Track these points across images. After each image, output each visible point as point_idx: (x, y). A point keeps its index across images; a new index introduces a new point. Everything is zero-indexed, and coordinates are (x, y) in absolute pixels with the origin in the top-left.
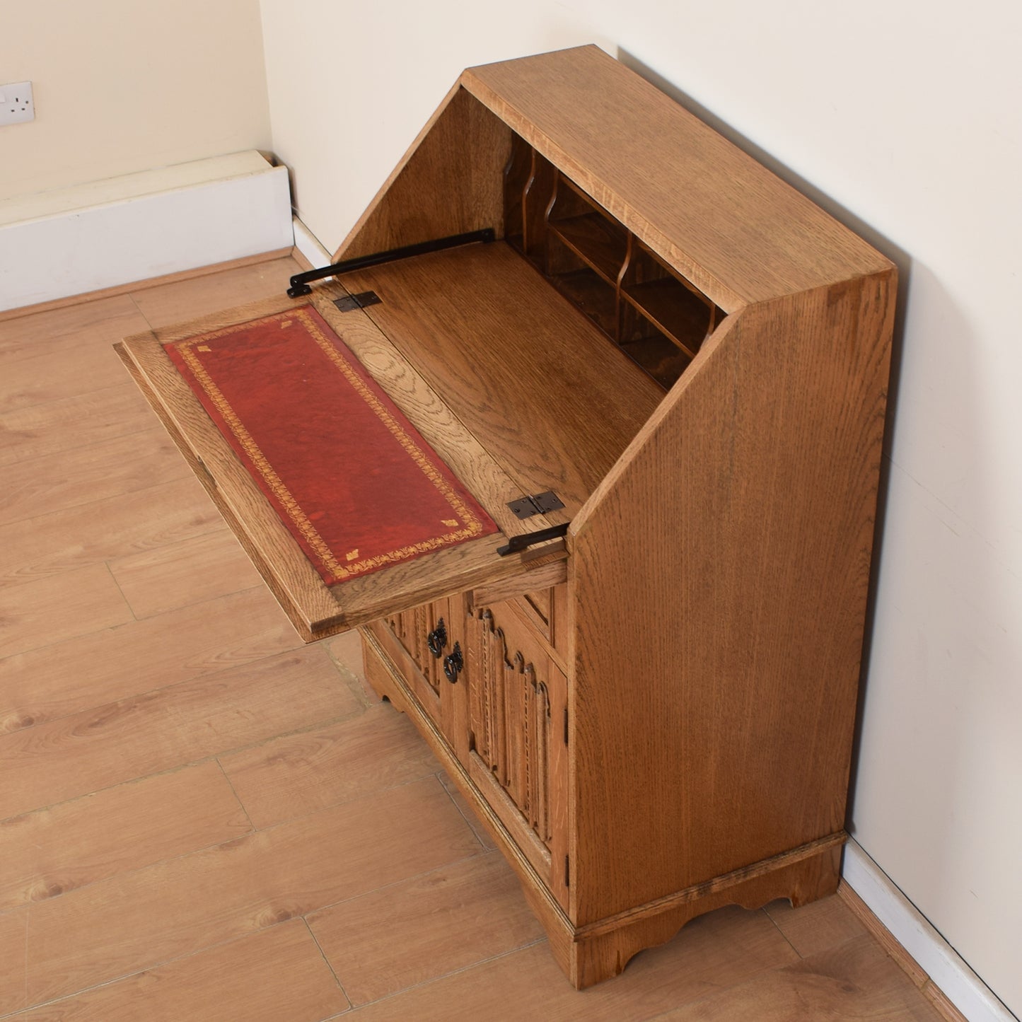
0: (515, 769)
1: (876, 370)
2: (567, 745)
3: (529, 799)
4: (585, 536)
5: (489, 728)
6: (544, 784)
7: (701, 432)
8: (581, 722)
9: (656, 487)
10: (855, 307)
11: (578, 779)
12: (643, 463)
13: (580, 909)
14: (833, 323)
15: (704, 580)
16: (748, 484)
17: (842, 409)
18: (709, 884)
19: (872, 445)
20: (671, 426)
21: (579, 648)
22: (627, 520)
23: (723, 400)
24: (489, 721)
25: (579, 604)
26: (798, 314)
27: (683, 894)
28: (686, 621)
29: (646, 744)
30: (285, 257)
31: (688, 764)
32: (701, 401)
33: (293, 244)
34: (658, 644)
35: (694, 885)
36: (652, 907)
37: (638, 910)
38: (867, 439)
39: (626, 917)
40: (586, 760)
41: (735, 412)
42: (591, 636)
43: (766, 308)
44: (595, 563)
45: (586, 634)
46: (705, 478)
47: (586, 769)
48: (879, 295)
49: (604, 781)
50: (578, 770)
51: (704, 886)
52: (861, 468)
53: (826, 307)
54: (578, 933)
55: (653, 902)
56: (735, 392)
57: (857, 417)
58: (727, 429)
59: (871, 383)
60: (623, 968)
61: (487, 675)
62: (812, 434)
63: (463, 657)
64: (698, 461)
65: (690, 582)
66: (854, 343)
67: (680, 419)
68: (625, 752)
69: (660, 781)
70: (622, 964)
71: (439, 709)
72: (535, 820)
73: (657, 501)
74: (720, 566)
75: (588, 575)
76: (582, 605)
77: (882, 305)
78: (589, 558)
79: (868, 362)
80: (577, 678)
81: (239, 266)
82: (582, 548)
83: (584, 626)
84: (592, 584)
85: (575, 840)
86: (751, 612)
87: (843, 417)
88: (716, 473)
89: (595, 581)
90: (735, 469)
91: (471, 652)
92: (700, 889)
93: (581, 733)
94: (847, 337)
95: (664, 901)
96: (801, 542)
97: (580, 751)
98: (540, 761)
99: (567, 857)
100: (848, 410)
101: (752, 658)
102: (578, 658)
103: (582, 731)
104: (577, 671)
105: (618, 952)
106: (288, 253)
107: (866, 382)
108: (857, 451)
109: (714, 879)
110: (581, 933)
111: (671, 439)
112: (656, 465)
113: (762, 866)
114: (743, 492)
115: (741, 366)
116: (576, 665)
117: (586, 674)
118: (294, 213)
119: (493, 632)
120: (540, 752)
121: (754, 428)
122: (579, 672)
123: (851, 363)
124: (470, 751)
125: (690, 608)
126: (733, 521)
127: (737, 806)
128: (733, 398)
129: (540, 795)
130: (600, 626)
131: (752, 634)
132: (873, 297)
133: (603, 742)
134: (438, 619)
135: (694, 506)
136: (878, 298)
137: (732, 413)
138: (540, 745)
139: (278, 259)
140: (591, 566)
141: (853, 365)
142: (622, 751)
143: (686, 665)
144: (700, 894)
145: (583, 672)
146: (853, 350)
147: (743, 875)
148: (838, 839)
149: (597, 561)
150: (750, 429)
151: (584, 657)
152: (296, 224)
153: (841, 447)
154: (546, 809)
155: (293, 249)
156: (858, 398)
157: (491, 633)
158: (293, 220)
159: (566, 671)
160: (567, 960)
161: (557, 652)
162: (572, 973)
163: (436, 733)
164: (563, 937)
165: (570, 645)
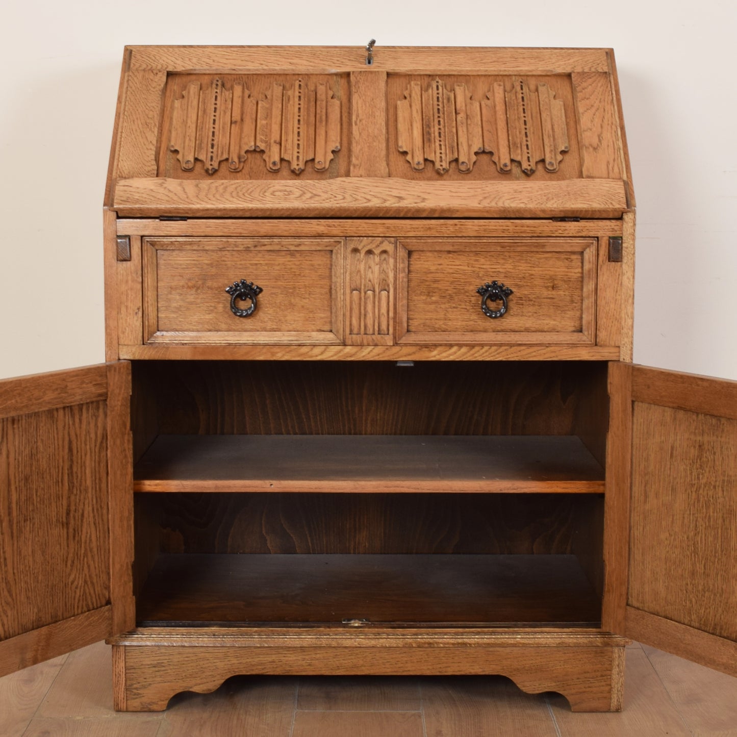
159: (618, 354)
160: (607, 688)
161: (601, 346)
162: (615, 696)
163: (325, 637)
164: (600, 666)
165: (625, 322)
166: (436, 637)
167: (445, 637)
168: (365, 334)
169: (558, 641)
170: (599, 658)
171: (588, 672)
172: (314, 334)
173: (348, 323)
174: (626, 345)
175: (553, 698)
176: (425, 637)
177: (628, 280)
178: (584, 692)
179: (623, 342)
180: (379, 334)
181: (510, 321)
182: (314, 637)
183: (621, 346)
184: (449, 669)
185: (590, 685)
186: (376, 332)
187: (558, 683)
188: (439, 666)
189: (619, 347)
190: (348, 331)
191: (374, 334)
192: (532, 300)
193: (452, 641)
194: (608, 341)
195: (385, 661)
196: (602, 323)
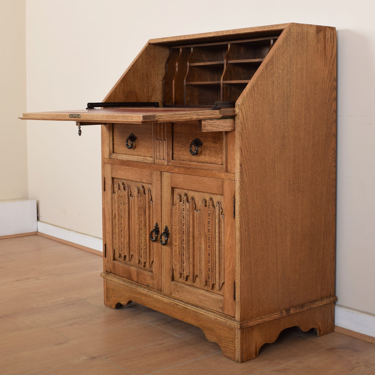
0: (200, 266)
1: (332, 68)
2: (234, 217)
3: (209, 272)
4: (243, 104)
5: (185, 256)
6: (219, 256)
7: (280, 71)
8: (242, 201)
9: (266, 91)
10: (325, 38)
11: (241, 233)
12: (262, 78)
13: (241, 310)
14: (318, 42)
15: (283, 142)
16: (296, 102)
17: (323, 80)
18: (289, 310)
19: (333, 100)
20: (271, 64)
21: (241, 160)
22: (257, 102)
23: (287, 60)
24: (185, 252)
25: (241, 138)
26: (308, 33)
27: (280, 313)
28: (278, 161)
29: (265, 221)
30: (34, 235)
31: (280, 238)
32: (280, 57)
33: (37, 231)
34: (268, 169)
35: (283, 310)
36: (269, 316)
37: (264, 317)
38: (331, 97)
39: (259, 319)
40: (243, 222)
41: (291, 67)
42: (245, 156)
43: (298, 26)
44: (246, 119)
45: (243, 153)
46: (282, 93)
47: (244, 228)
48: (331, 36)
49: (250, 237)
50: (241, 228)
51: (288, 310)
52: (331, 110)
53: (316, 34)
54: (241, 324)
55: (269, 314)
56: (290, 58)
57: (328, 86)
58: (288, 74)
59: (331, 73)
60: (258, 353)
61: (184, 227)
62: (315, 88)
63: (170, 232)
64: (279, 84)
65: (278, 142)
66: (325, 52)
67: (274, 62)
68: (258, 223)
69: (270, 244)
70: (258, 351)
71: (152, 278)
72: (213, 283)
73: (267, 97)
74: (288, 138)
75: (244, 124)
76: (242, 138)
77: (332, 41)
78: (244, 115)
79: (330, 63)
80: (240, 176)
81: (16, 237)
82: (242, 110)
83: (243, 150)
84: (246, 130)
85: (239, 268)
86: (299, 165)
87: (323, 84)
88: (286, 92)
89: (247, 128)
90: (292, 94)
91: (174, 225)
92: (286, 311)
93: (242, 207)
94: (323, 50)
95: (273, 314)
96: (313, 137)
97: (242, 217)
98: (217, 244)
99: (235, 282)
100: (325, 82)
101: (300, 189)
102: (241, 165)
103: (242, 206)
104: (240, 172)
105: (256, 342)
106: (35, 233)
107: (330, 72)
108: (329, 101)
109: (291, 308)
110: (242, 324)
111: (271, 70)
112: (266, 80)
113: (308, 305)
114: (294, 105)
115: (292, 47)
116: (240, 169)
117: (244, 175)
118: (38, 219)
119: (188, 201)
120: (217, 239)
121: (297, 77)
122: (241, 173)
123: (325, 61)
124: (172, 282)
125: (279, 155)
126: (292, 118)
127: (297, 268)
128: (290, 61)
129: (216, 264)
130: (248, 152)
131: (300, 177)
132: (329, 37)
133: (250, 215)
134: (154, 225)
135: (279, 105)
136: (331, 37)
137: (290, 67)
138: (217, 234)
139: (32, 235)
140: (245, 120)
141: (325, 63)
142: (256, 222)
143: (278, 184)
144: (286, 314)
145: (242, 174)
146: (325, 57)
147: (301, 308)
148: (334, 298)
149: (247, 118)
150: (295, 77)
151: (243, 166)
152: (39, 223)
153: (324, 97)
154: (219, 271)
155: (37, 233)
156: (328, 78)
157: (187, 203)
158: (37, 221)
159: (234, 177)
160: (234, 348)
161: (229, 173)
162: (237, 353)
163: (150, 291)
164: (231, 336)
165: (237, 161)
166: (179, 302)
167: (182, 303)
168: (160, 159)
169: (215, 317)
170: (231, 332)
171: (227, 338)
172: (148, 158)
173: (155, 154)
174: (237, 173)
175: (216, 346)
176: (176, 301)
177: (237, 140)
178: (226, 347)
179: (236, 172)
180: (164, 160)
181: (202, 158)
182: (147, 290)
183: (235, 173)
184: (185, 319)
185: (228, 344)
186: (163, 159)
187: (218, 339)
188: (182, 317)
189: (235, 174)
190: (155, 158)
191: (162, 160)
192: (208, 148)
193: (183, 306)
194: (231, 170)
195: (167, 308)
196: (229, 161)
